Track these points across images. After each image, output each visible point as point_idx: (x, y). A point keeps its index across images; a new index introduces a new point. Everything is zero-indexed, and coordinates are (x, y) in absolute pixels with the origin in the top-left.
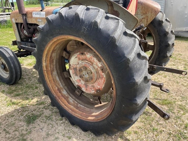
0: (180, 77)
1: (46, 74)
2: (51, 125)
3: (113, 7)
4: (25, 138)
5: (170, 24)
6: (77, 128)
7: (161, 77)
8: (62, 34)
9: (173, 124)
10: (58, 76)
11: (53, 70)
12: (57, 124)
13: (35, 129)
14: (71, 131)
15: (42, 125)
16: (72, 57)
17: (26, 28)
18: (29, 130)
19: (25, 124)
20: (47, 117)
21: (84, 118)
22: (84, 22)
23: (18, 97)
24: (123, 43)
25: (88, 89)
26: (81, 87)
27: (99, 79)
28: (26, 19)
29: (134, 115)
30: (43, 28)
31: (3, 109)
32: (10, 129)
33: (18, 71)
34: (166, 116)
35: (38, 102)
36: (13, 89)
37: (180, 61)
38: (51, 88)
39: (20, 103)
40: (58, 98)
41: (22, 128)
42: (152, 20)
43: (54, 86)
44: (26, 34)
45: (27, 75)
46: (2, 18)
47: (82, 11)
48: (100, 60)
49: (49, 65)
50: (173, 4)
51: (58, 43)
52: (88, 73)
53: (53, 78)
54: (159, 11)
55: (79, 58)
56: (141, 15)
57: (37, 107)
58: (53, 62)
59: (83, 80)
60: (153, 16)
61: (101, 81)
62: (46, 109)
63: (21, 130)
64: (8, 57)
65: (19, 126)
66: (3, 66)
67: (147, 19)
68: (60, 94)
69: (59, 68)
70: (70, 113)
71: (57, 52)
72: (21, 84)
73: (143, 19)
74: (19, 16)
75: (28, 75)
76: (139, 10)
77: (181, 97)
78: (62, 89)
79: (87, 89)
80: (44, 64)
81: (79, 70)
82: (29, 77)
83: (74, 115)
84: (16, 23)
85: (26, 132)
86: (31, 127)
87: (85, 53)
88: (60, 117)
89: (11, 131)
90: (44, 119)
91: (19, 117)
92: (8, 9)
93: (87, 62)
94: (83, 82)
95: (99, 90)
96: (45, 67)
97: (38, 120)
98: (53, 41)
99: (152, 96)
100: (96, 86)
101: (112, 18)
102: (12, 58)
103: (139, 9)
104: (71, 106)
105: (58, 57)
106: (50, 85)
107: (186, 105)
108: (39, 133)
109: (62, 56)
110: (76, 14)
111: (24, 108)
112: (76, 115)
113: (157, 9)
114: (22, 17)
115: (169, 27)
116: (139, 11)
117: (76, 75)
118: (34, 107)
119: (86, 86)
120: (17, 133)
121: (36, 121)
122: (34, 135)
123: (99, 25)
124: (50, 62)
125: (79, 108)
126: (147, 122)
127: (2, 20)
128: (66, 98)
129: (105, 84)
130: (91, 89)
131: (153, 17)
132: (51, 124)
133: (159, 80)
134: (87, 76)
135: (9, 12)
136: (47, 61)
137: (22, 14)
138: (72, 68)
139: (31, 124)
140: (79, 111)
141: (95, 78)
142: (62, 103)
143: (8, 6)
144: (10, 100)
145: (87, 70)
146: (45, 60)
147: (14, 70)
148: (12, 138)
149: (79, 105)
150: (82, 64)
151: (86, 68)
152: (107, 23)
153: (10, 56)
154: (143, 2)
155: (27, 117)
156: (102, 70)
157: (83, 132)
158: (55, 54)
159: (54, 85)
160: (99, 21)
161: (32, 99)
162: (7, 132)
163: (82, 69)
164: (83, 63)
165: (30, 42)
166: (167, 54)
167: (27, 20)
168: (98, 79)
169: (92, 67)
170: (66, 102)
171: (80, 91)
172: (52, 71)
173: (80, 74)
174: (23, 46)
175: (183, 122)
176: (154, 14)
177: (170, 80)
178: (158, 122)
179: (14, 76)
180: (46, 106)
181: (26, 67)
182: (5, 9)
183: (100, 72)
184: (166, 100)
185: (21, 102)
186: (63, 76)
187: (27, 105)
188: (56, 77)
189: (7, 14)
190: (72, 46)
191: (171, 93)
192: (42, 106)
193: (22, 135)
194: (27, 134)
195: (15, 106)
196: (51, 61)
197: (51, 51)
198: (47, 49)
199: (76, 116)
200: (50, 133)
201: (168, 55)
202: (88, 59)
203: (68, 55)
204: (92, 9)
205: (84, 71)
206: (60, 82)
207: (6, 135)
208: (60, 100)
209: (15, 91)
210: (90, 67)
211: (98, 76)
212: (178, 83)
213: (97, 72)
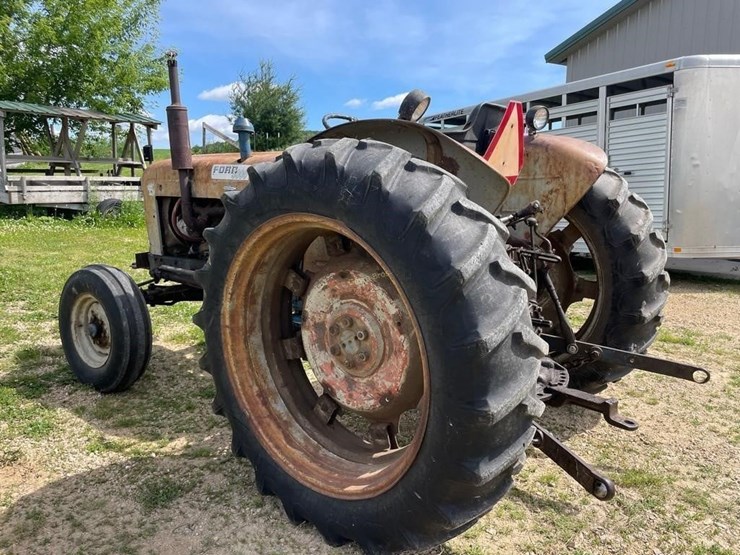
0: (706, 406)
1: (229, 340)
2: (222, 519)
3: (440, 147)
4: (133, 545)
5: (647, 213)
6: (307, 533)
7: (636, 401)
8: (288, 211)
9: (652, 545)
10: (266, 353)
11: (252, 329)
12: (244, 515)
13: (168, 524)
14: (288, 539)
15: (193, 515)
16: (312, 287)
17: (185, 211)
18: (148, 526)
19: (139, 507)
20: (213, 493)
21: (333, 492)
22: (347, 177)
23: (125, 430)
24: (447, 231)
25: (355, 395)
26: (334, 387)
27: (389, 357)
28: (189, 184)
29: (487, 459)
30: (237, 197)
31: (72, 459)
32: (87, 518)
33: (140, 342)
34: (600, 485)
35: (190, 449)
36: (115, 406)
37: (721, 357)
38: (239, 387)
39: (129, 446)
40: (255, 422)
41: (127, 518)
42: (580, 196)
43: (248, 381)
44: (184, 231)
45: (164, 368)
46: (104, 194)
47: (344, 149)
48: (392, 295)
49: (241, 310)
50: (697, 162)
51: (275, 242)
52: (356, 338)
53: (249, 353)
54: (602, 170)
55: (334, 290)
56: (544, 181)
57: (185, 463)
58: (254, 302)
59: (342, 363)
60: (581, 184)
61: (394, 363)
62: (213, 471)
63: (125, 523)
64: (118, 297)
65: (119, 510)
66: (93, 327)
67: (565, 194)
68: (264, 408)
69: (271, 323)
70: (291, 473)
71: (270, 273)
72: (142, 393)
73: (554, 194)
74: (169, 178)
75: (167, 370)
76: (540, 167)
77: (698, 468)
78: (272, 393)
79: (351, 396)
80: (227, 306)
81: (331, 329)
82: (170, 374)
83: (301, 481)
84: (157, 198)
85: (138, 531)
86: (156, 516)
87: (352, 273)
88: (258, 498)
89: (90, 523)
90: (203, 498)
91: (123, 486)
92: (132, 166)
93: (355, 301)
94: (341, 372)
95: (389, 394)
96: (227, 316)
97: (181, 500)
98: (260, 234)
99: (590, 458)
100: (380, 382)
101: (424, 169)
102: (129, 301)
103: (537, 165)
104: (294, 450)
105: (271, 288)
106: (236, 376)
107: (712, 491)
108: (179, 537)
109: (285, 287)
110: (326, 157)
111: (141, 462)
112: (307, 481)
113: (596, 164)
114: (178, 181)
115: (641, 222)
116: (538, 170)
117: (322, 348)
118: (175, 463)
119: (350, 383)
120: (108, 529)
121: (175, 502)
122: (163, 541)
123: (383, 182)
124: (246, 300)
125: (321, 459)
126: (559, 533)
127: (105, 201)
128: (283, 427)
129: (408, 372)
130: (365, 394)
131: (582, 188)
132: (222, 515)
133: (628, 411)
134: (352, 349)
135: (133, 175)
136: (237, 299)
137: (180, 170)
138: (312, 323)
139: (158, 510)
140: (320, 470)
141: (377, 353)
142: (267, 440)
143: (132, 158)
144: (99, 435)
145: (354, 328)
146: (232, 295)
147: (127, 339)
148: (91, 543)
149: (323, 452)
150: (341, 310)
151: (350, 322)
152: (408, 178)
153: (123, 293)
154: (552, 143)
155: (148, 487)
156: (399, 324)
157: (326, 547)
158: (264, 277)
159: (249, 378)
160: (386, 173)
161: (171, 439)
162: (77, 525)
163: (341, 324)
164: (346, 307)
165: (191, 257)
166: (642, 310)
167: (194, 189)
168: (386, 358)
169: (370, 317)
170: (281, 436)
171: (329, 405)
172: (249, 331)
173: (332, 341)
174: (169, 267)
175: (690, 542)
176: (584, 179)
177: (668, 413)
178: (596, 535)
179: (126, 360)
180: (213, 463)
181: (163, 345)
182: (121, 166)
183: (394, 332)
184: (640, 472)
185: (134, 444)
186: (281, 353)
187: (154, 455)
188: (259, 352)
189: (128, 183)
190: (318, 264)
191: (665, 454)
192: (200, 462)
193: (125, 537)
194: (140, 535)
195: (112, 454)
196: (249, 300)
197: (252, 266)
198: (241, 258)
199: (308, 485)
200: (216, 538)
201: (647, 313)
202: (358, 292)
203: (301, 282)
204: (372, 145)
205: (344, 333)
206: (268, 370)
207: (74, 531)
208: (260, 430)
209: (118, 411)
210: (363, 318)
211: (387, 348)
212: (696, 423)
213: (386, 336)
